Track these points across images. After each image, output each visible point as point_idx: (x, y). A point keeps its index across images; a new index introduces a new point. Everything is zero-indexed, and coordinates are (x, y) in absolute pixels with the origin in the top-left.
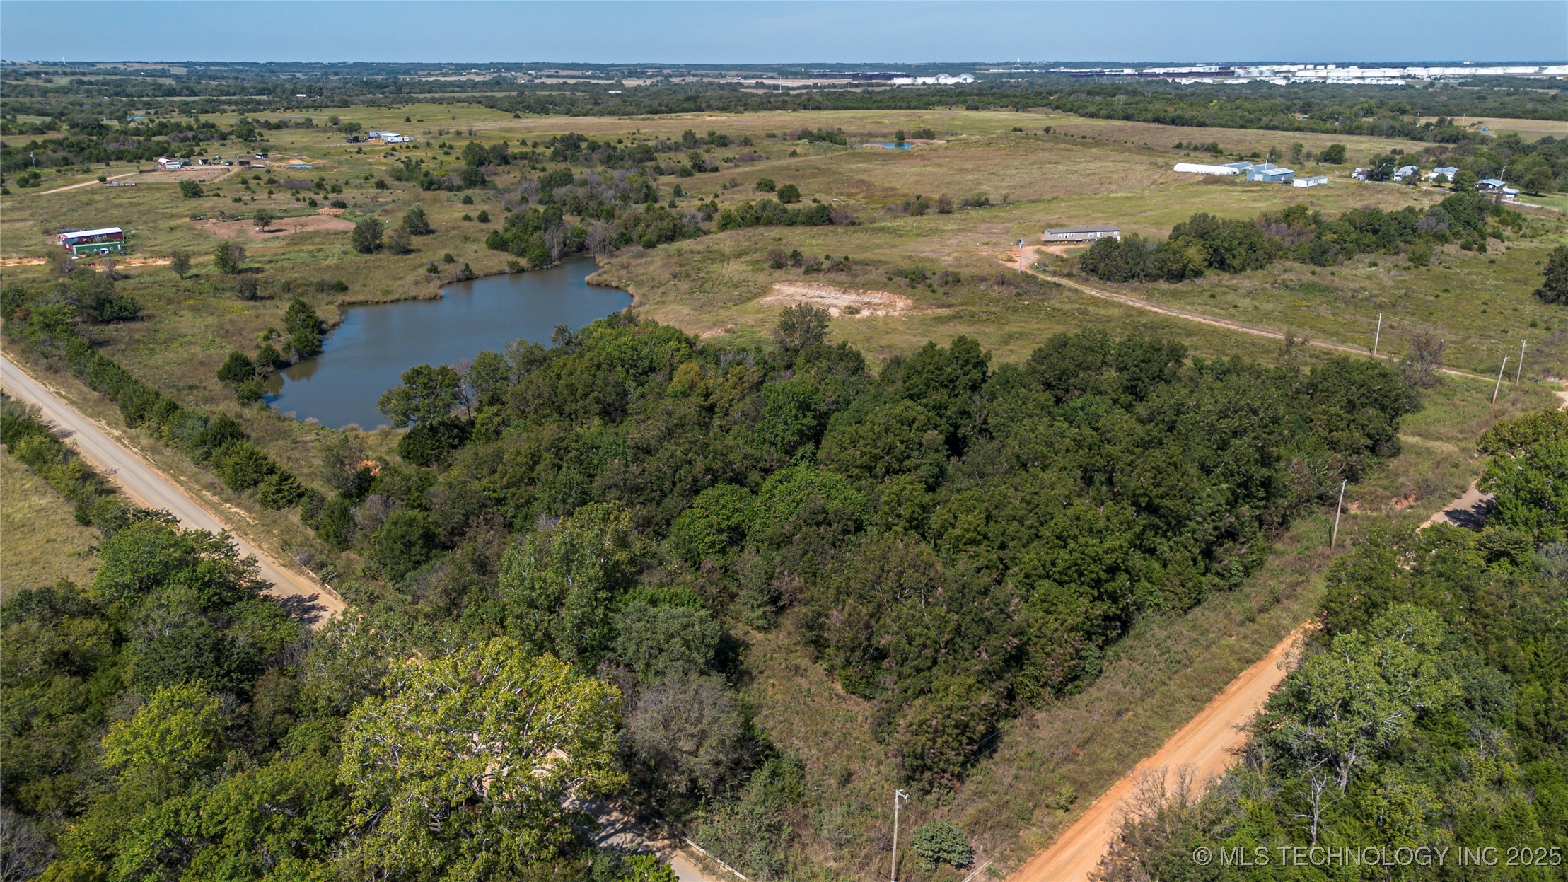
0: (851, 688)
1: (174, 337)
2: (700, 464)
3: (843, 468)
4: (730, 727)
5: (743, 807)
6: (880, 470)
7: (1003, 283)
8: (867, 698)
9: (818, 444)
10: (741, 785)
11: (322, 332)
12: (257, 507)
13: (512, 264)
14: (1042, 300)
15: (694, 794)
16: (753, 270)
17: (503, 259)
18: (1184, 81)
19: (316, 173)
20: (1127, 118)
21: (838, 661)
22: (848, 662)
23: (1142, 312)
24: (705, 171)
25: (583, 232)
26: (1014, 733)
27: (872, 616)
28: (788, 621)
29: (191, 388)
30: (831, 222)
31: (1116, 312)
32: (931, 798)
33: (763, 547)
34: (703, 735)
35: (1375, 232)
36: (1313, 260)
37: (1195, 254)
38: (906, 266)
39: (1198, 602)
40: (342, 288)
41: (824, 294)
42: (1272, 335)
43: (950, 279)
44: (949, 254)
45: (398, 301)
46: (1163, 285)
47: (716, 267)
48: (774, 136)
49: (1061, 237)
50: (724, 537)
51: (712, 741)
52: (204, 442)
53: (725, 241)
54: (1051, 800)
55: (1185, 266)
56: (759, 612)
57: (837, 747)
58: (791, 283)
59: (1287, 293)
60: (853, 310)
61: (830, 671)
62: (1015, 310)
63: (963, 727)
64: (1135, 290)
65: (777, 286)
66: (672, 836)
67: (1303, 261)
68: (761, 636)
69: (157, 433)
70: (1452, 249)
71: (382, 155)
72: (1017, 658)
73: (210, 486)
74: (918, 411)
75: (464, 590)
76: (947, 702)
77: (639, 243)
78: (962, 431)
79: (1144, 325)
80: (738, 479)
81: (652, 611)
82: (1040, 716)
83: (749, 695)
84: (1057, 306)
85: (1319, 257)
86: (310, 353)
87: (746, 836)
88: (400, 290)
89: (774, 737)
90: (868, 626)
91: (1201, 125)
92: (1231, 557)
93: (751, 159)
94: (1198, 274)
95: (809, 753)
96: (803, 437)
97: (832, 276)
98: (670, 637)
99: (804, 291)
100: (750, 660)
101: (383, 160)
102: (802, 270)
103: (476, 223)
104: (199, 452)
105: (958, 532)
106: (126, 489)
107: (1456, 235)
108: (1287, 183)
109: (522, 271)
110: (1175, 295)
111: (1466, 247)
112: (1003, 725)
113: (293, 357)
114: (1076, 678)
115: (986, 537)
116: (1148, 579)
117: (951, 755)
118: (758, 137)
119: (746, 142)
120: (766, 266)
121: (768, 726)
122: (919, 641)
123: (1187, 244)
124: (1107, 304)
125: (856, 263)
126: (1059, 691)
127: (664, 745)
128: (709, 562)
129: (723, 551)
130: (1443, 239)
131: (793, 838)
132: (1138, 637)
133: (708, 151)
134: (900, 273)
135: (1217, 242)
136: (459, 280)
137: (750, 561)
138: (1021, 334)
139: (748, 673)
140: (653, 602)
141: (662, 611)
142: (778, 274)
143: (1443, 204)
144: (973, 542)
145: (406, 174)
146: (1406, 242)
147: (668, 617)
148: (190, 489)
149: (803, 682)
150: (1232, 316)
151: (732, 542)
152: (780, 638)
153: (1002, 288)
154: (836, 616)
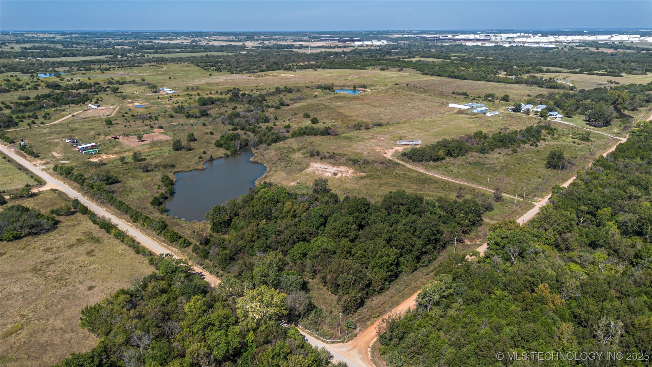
0: (332, 293)
1: (132, 189)
2: (295, 236)
3: (331, 236)
4: (307, 302)
5: (310, 318)
6: (341, 236)
7: (382, 163)
8: (336, 295)
9: (325, 226)
10: (309, 314)
11: (173, 184)
12: (178, 247)
13: (225, 154)
14: (393, 170)
15: (299, 316)
16: (304, 157)
17: (221, 152)
18: (470, 44)
19: (146, 110)
20: (439, 75)
21: (329, 287)
22: (331, 287)
23: (423, 174)
24: (284, 105)
25: (247, 140)
26: (368, 302)
27: (337, 277)
28: (318, 276)
29: (145, 208)
30: (329, 134)
31: (415, 174)
32: (349, 316)
33: (312, 258)
34: (301, 304)
35: (502, 141)
36: (481, 152)
37: (441, 153)
38: (352, 157)
39: (416, 270)
40: (173, 166)
41: (326, 167)
42: (460, 183)
43: (365, 162)
44: (366, 151)
45: (191, 170)
46: (432, 163)
47: (292, 155)
48: (308, 87)
49: (402, 143)
50: (302, 255)
51: (303, 305)
52: (160, 229)
53: (293, 143)
54: (374, 316)
55: (438, 157)
56: (311, 275)
57: (329, 306)
58: (316, 162)
59: (470, 165)
60: (335, 174)
61: (328, 289)
62: (385, 174)
63: (355, 301)
64: (422, 165)
65: (312, 164)
66: (295, 325)
67: (478, 152)
68: (311, 280)
69: (143, 225)
70: (527, 146)
71: (167, 99)
72: (369, 285)
73: (164, 241)
74: (351, 219)
75: (242, 271)
76: (352, 295)
77: (265, 143)
78: (362, 223)
79: (422, 180)
80: (304, 240)
81: (288, 277)
82: (374, 298)
83: (310, 295)
84: (398, 172)
85: (482, 151)
86: (172, 193)
87: (311, 324)
88: (192, 166)
89: (315, 304)
90: (336, 279)
91: (465, 79)
92: (425, 258)
93: (300, 99)
94: (443, 159)
95: (323, 307)
96: (321, 225)
97: (329, 160)
98: (292, 282)
99: (320, 166)
100: (309, 286)
101: (168, 102)
102: (320, 157)
103: (209, 135)
104: (159, 231)
105: (358, 255)
106: (141, 242)
107: (530, 140)
108: (485, 114)
109: (229, 156)
110: (435, 167)
111: (532, 145)
112: (366, 300)
113: (168, 195)
114: (383, 289)
115: (364, 256)
116: (403, 265)
117: (353, 307)
118: (302, 87)
119: (298, 91)
120: (308, 155)
121: (314, 302)
122: (346, 283)
123: (439, 149)
124: (413, 171)
125: (336, 155)
126: (379, 293)
127: (293, 306)
128: (299, 262)
129: (302, 259)
130: (525, 142)
131: (320, 324)
132: (400, 279)
133: (285, 95)
134: (350, 160)
135: (449, 149)
136: (209, 161)
137: (308, 262)
138: (385, 183)
139: (309, 289)
140: (288, 275)
141: (290, 276)
142: (312, 159)
143: (526, 131)
144: (361, 257)
145: (178, 111)
146: (511, 144)
147: (292, 278)
148: (158, 242)
149: (322, 292)
150: (450, 175)
151: (304, 257)
152: (315, 281)
153: (382, 165)
154: (329, 277)
